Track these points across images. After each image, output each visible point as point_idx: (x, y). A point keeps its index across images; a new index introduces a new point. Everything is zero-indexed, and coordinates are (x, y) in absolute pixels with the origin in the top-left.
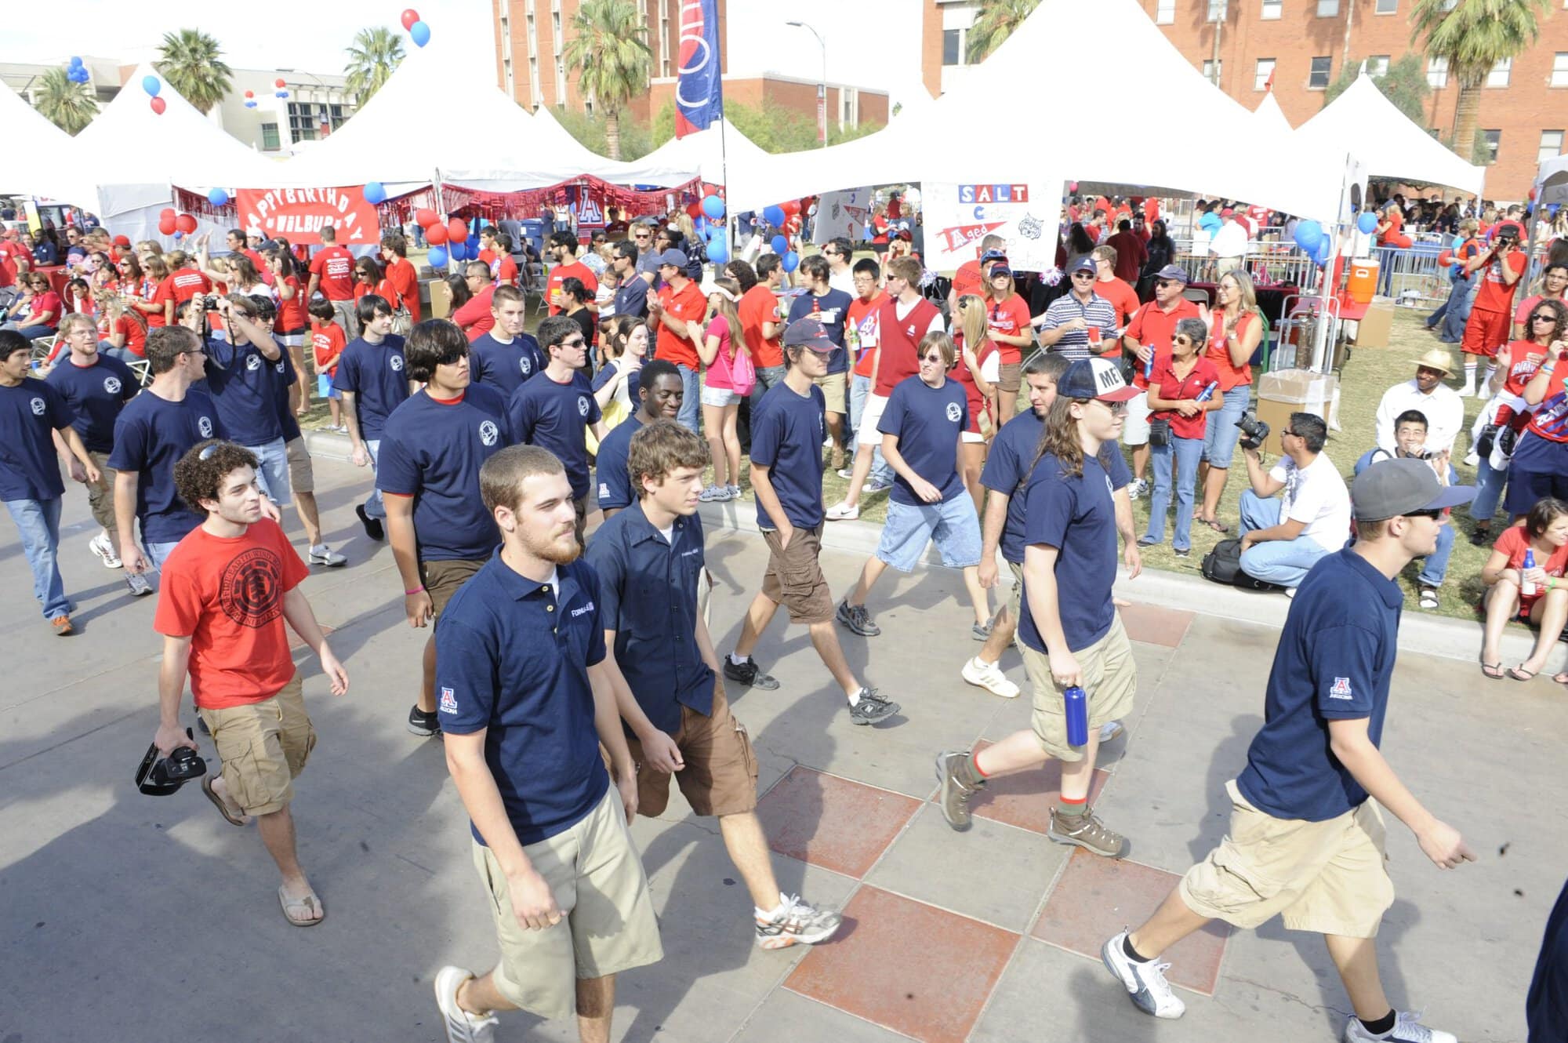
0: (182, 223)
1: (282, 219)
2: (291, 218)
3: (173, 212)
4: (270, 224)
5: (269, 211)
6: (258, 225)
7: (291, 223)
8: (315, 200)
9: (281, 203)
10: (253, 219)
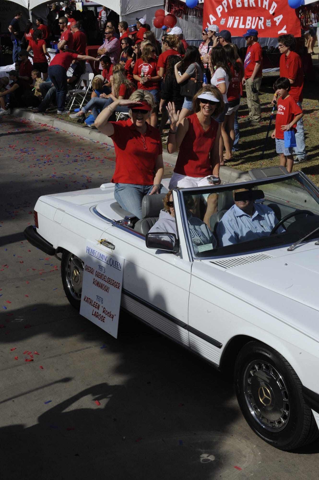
0: (167, 20)
1: (231, 20)
2: (237, 18)
3: (164, 12)
4: (223, 22)
5: (223, 13)
6: (214, 23)
7: (237, 21)
8: (254, 6)
9: (232, 8)
10: (212, 18)
